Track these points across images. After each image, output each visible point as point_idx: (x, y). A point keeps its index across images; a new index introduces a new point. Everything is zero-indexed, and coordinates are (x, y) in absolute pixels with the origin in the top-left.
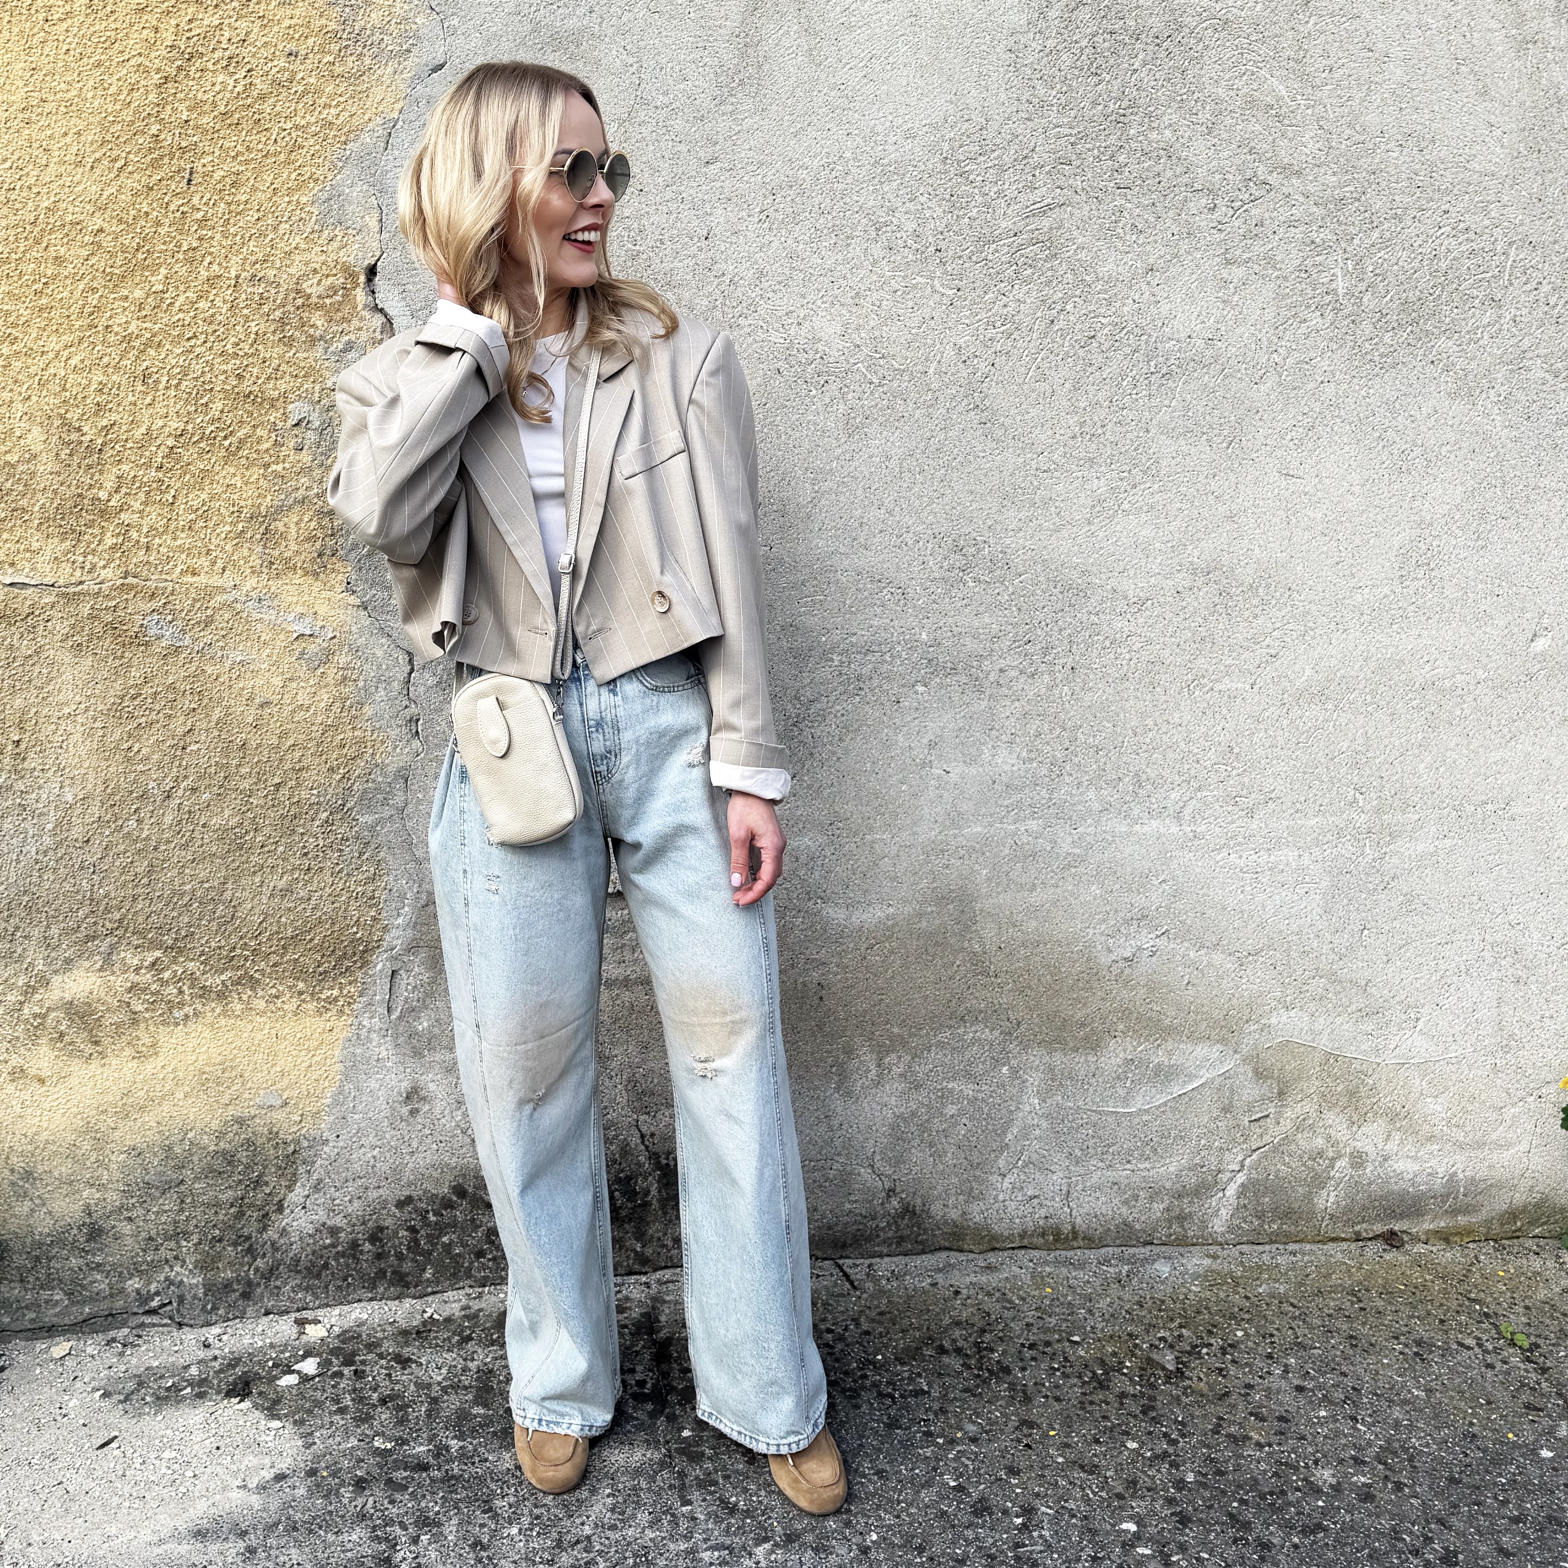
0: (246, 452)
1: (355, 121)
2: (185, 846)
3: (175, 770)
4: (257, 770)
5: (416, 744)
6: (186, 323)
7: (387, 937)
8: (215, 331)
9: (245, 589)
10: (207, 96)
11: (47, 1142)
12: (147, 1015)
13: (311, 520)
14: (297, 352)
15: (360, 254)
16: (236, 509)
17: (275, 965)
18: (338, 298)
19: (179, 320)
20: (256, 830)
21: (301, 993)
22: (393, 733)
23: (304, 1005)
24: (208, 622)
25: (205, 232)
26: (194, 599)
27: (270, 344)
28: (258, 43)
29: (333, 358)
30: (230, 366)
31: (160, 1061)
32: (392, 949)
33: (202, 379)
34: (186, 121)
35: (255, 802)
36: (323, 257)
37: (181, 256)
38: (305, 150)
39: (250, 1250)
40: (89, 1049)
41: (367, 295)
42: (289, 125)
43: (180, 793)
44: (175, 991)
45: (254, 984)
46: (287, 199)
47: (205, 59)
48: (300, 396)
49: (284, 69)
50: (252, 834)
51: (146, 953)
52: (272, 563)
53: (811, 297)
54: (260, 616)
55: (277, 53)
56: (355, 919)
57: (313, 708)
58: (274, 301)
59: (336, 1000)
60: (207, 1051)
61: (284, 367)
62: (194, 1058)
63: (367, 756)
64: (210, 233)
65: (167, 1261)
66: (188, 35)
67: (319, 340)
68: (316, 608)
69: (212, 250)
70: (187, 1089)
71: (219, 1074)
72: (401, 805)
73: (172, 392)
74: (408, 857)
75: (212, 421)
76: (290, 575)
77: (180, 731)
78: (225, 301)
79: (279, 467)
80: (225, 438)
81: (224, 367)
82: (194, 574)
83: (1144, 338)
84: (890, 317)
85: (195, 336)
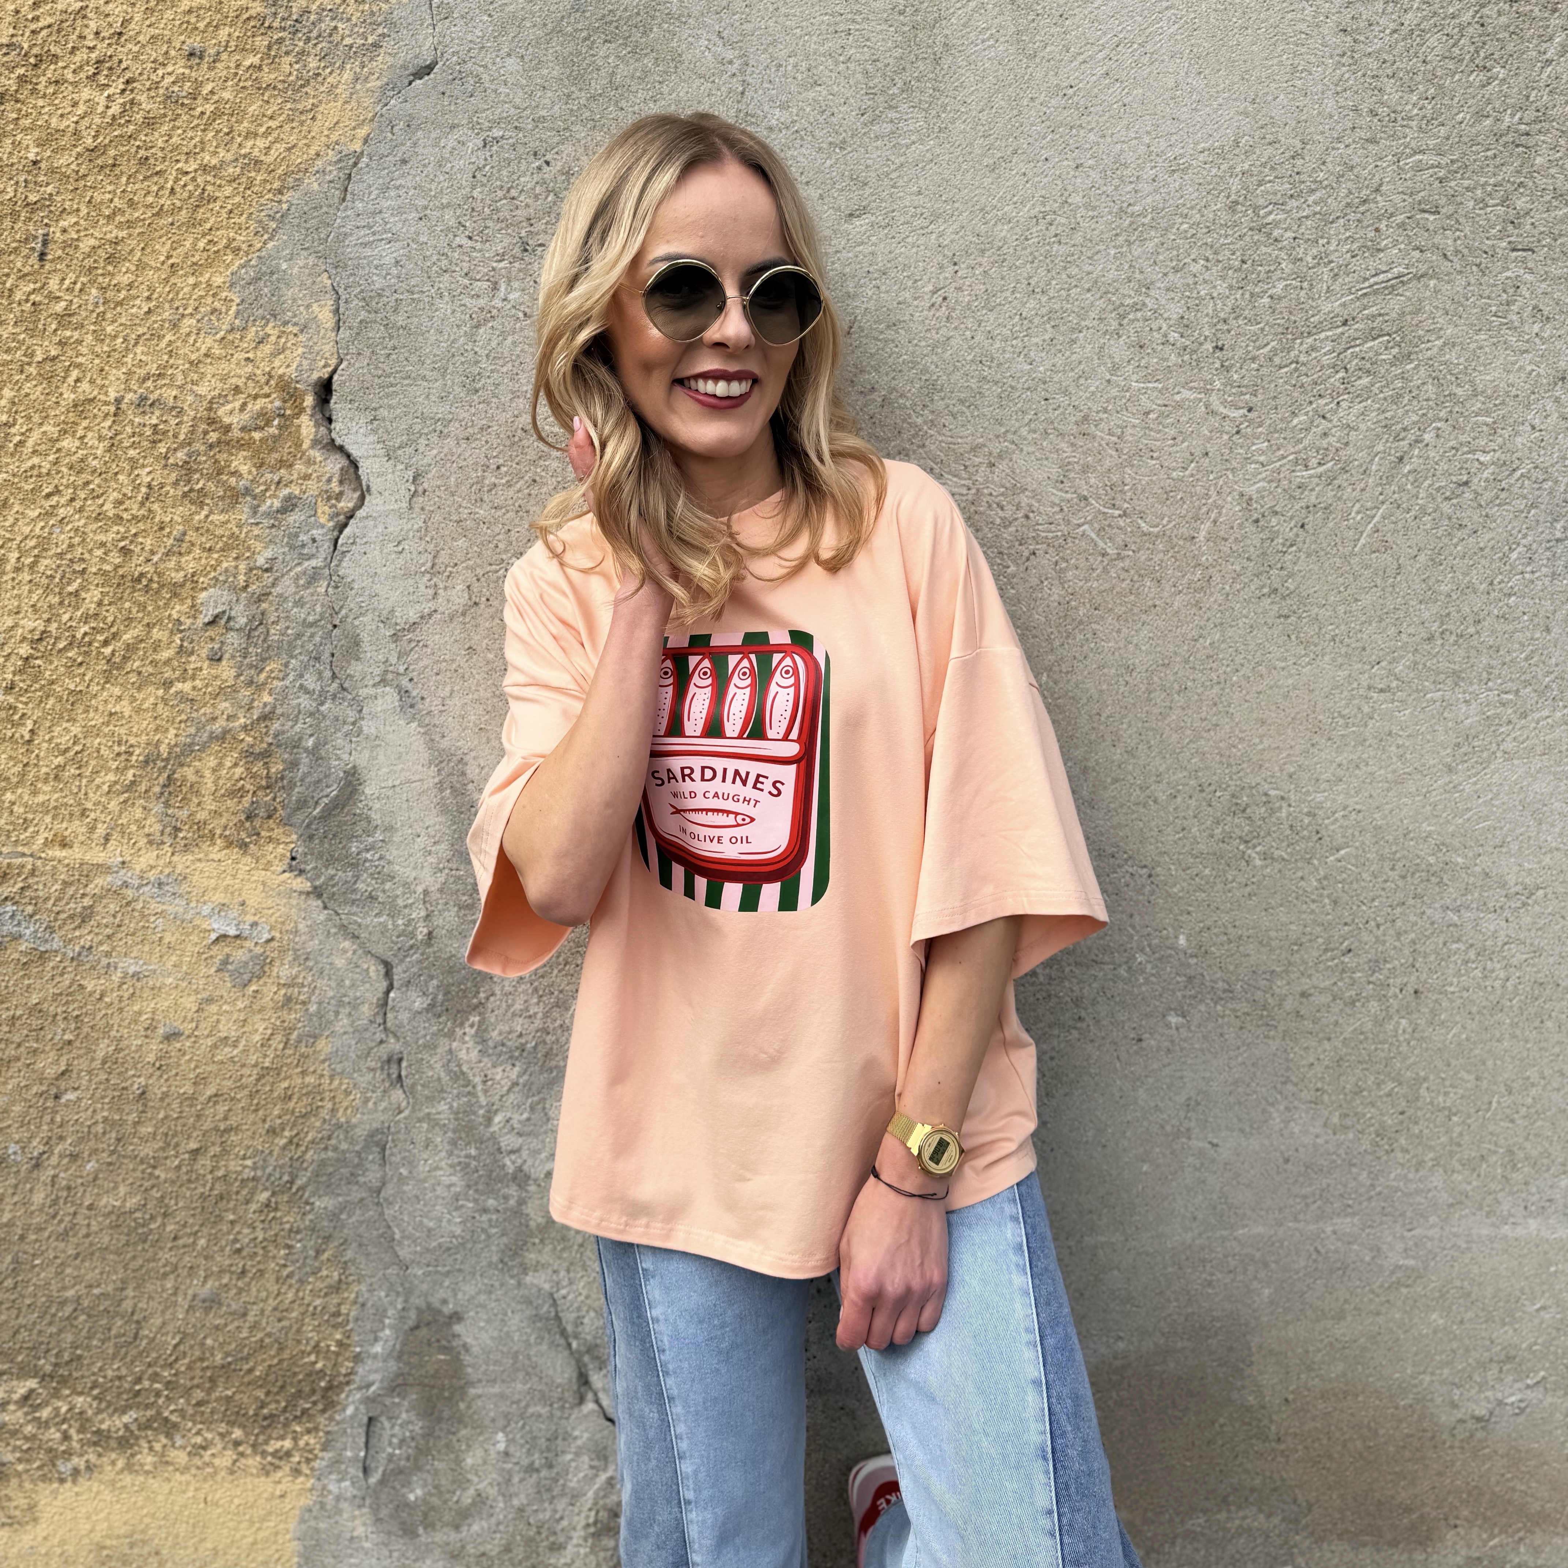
0: (137, 664)
2: (64, 1236)
3: (45, 1127)
4: (164, 1129)
5: (398, 1095)
6: (44, 471)
7: (361, 1370)
8: (88, 483)
9: (138, 868)
10: (65, 123)
12: (20, 1468)
13: (236, 765)
14: (211, 512)
15: (305, 363)
16: (123, 748)
17: (199, 1404)
18: (273, 431)
19: (32, 467)
20: (165, 1215)
21: (237, 1443)
22: (364, 1080)
23: (243, 1461)
24: (86, 916)
25: (68, 333)
26: (64, 882)
27: (169, 501)
28: (141, 38)
29: (269, 522)
30: (111, 536)
31: (41, 1530)
32: (368, 1386)
33: (69, 556)
34: (35, 163)
35: (163, 1176)
36: (249, 369)
37: (32, 370)
38: (219, 204)
41: (317, 425)
42: (192, 166)
43: (54, 1160)
44: (58, 1435)
45: (169, 1428)
46: (191, 280)
47: (60, 64)
48: (216, 579)
49: (183, 79)
50: (160, 1220)
51: (15, 1383)
52: (177, 829)
53: (1013, 422)
54: (161, 908)
55: (173, 53)
56: (312, 1343)
57: (243, 1042)
58: (175, 436)
59: (288, 1454)
60: (107, 1519)
61: (192, 536)
62: (88, 1527)
63: (324, 1114)
64: (76, 335)
66: (33, 26)
67: (244, 495)
68: (244, 896)
69: (80, 360)
71: (126, 1550)
72: (376, 1184)
73: (26, 576)
74: (387, 1258)
75: (86, 618)
76: (205, 847)
77: (51, 1072)
78: (100, 438)
79: (186, 687)
80: (106, 643)
81: (102, 537)
82: (64, 845)
83: (1546, 486)
84: (1139, 453)
85: (57, 491)
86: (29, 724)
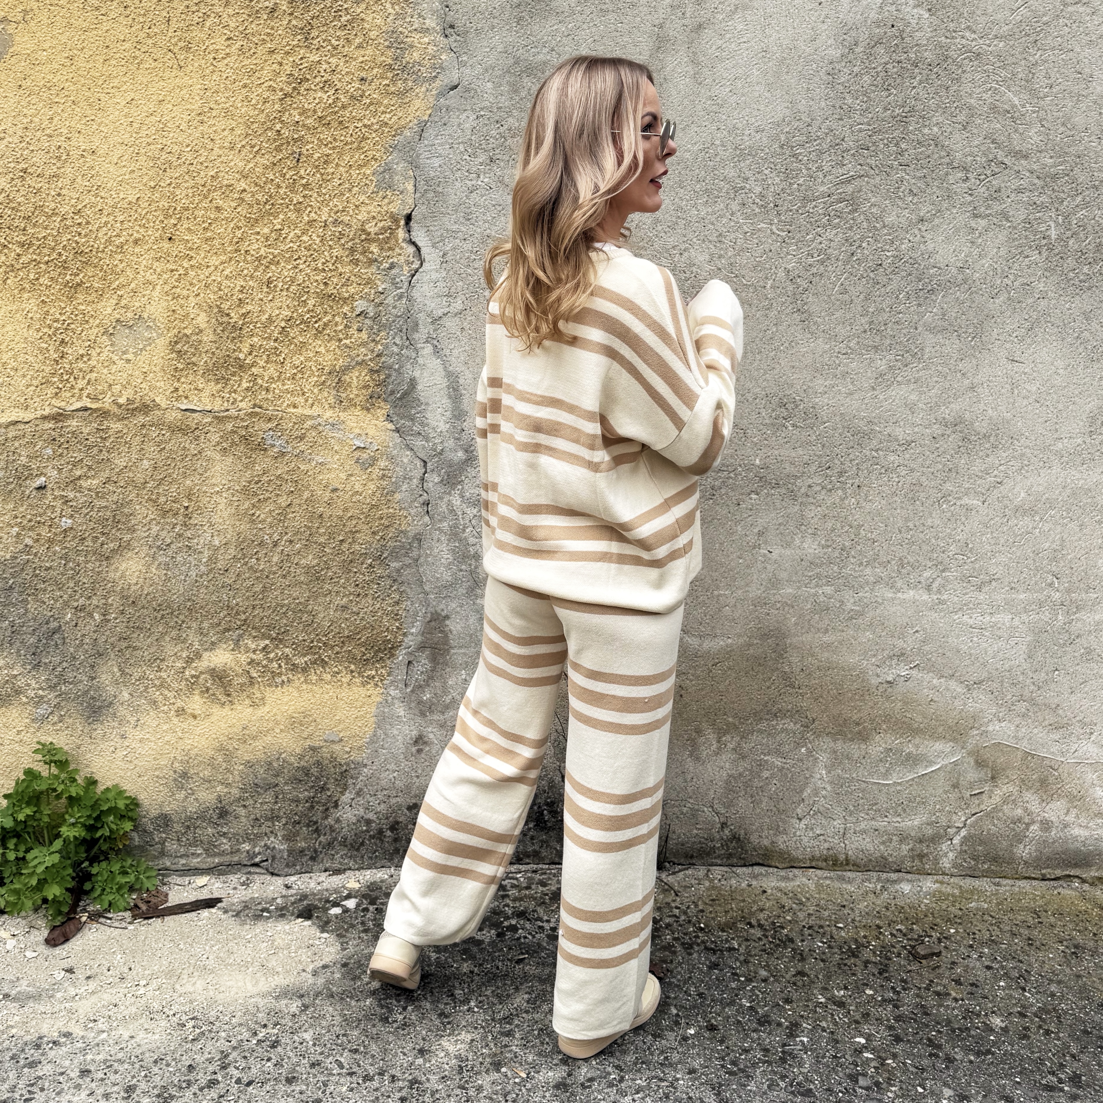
0: (328, 331)
1: (403, 122)
3: (280, 528)
4: (329, 531)
5: (427, 519)
6: (294, 249)
7: (406, 640)
8: (312, 255)
9: (325, 418)
10: (310, 106)
11: (197, 755)
12: (259, 680)
13: (366, 375)
14: (361, 268)
15: (401, 207)
16: (321, 367)
17: (337, 653)
18: (387, 235)
19: (290, 248)
20: (328, 568)
21: (352, 672)
22: (413, 512)
23: (354, 679)
24: (302, 438)
25: (307, 192)
26: (294, 423)
27: (345, 263)
28: (342, 73)
29: (384, 273)
30: (320, 277)
31: (267, 709)
32: (409, 647)
33: (303, 285)
34: (297, 122)
35: (328, 551)
36: (379, 209)
37: (292, 207)
38: (370, 140)
39: (317, 831)
40: (223, 698)
41: (405, 233)
42: (360, 125)
43: (283, 543)
44: (277, 665)
45: (324, 664)
46: (357, 172)
47: (310, 82)
48: (362, 297)
49: (359, 89)
50: (325, 571)
51: (260, 641)
52: (341, 402)
53: (690, 236)
54: (333, 435)
55: (354, 79)
56: (386, 627)
57: (364, 494)
58: (348, 236)
59: (373, 677)
60: (295, 704)
61: (353, 278)
62: (286, 708)
63: (396, 525)
64: (310, 193)
65: (266, 834)
66: (300, 67)
67: (375, 262)
68: (367, 431)
69: (311, 204)
70: (282, 727)
71: (302, 719)
72: (416, 557)
73: (285, 293)
74: (420, 590)
75: (309, 311)
76: (352, 409)
77: (284, 504)
78: (318, 236)
79: (348, 342)
80: (316, 322)
81: (317, 278)
82: (295, 407)
83: (916, 266)
84: (742, 250)
85: (299, 258)
86: (283, 355)
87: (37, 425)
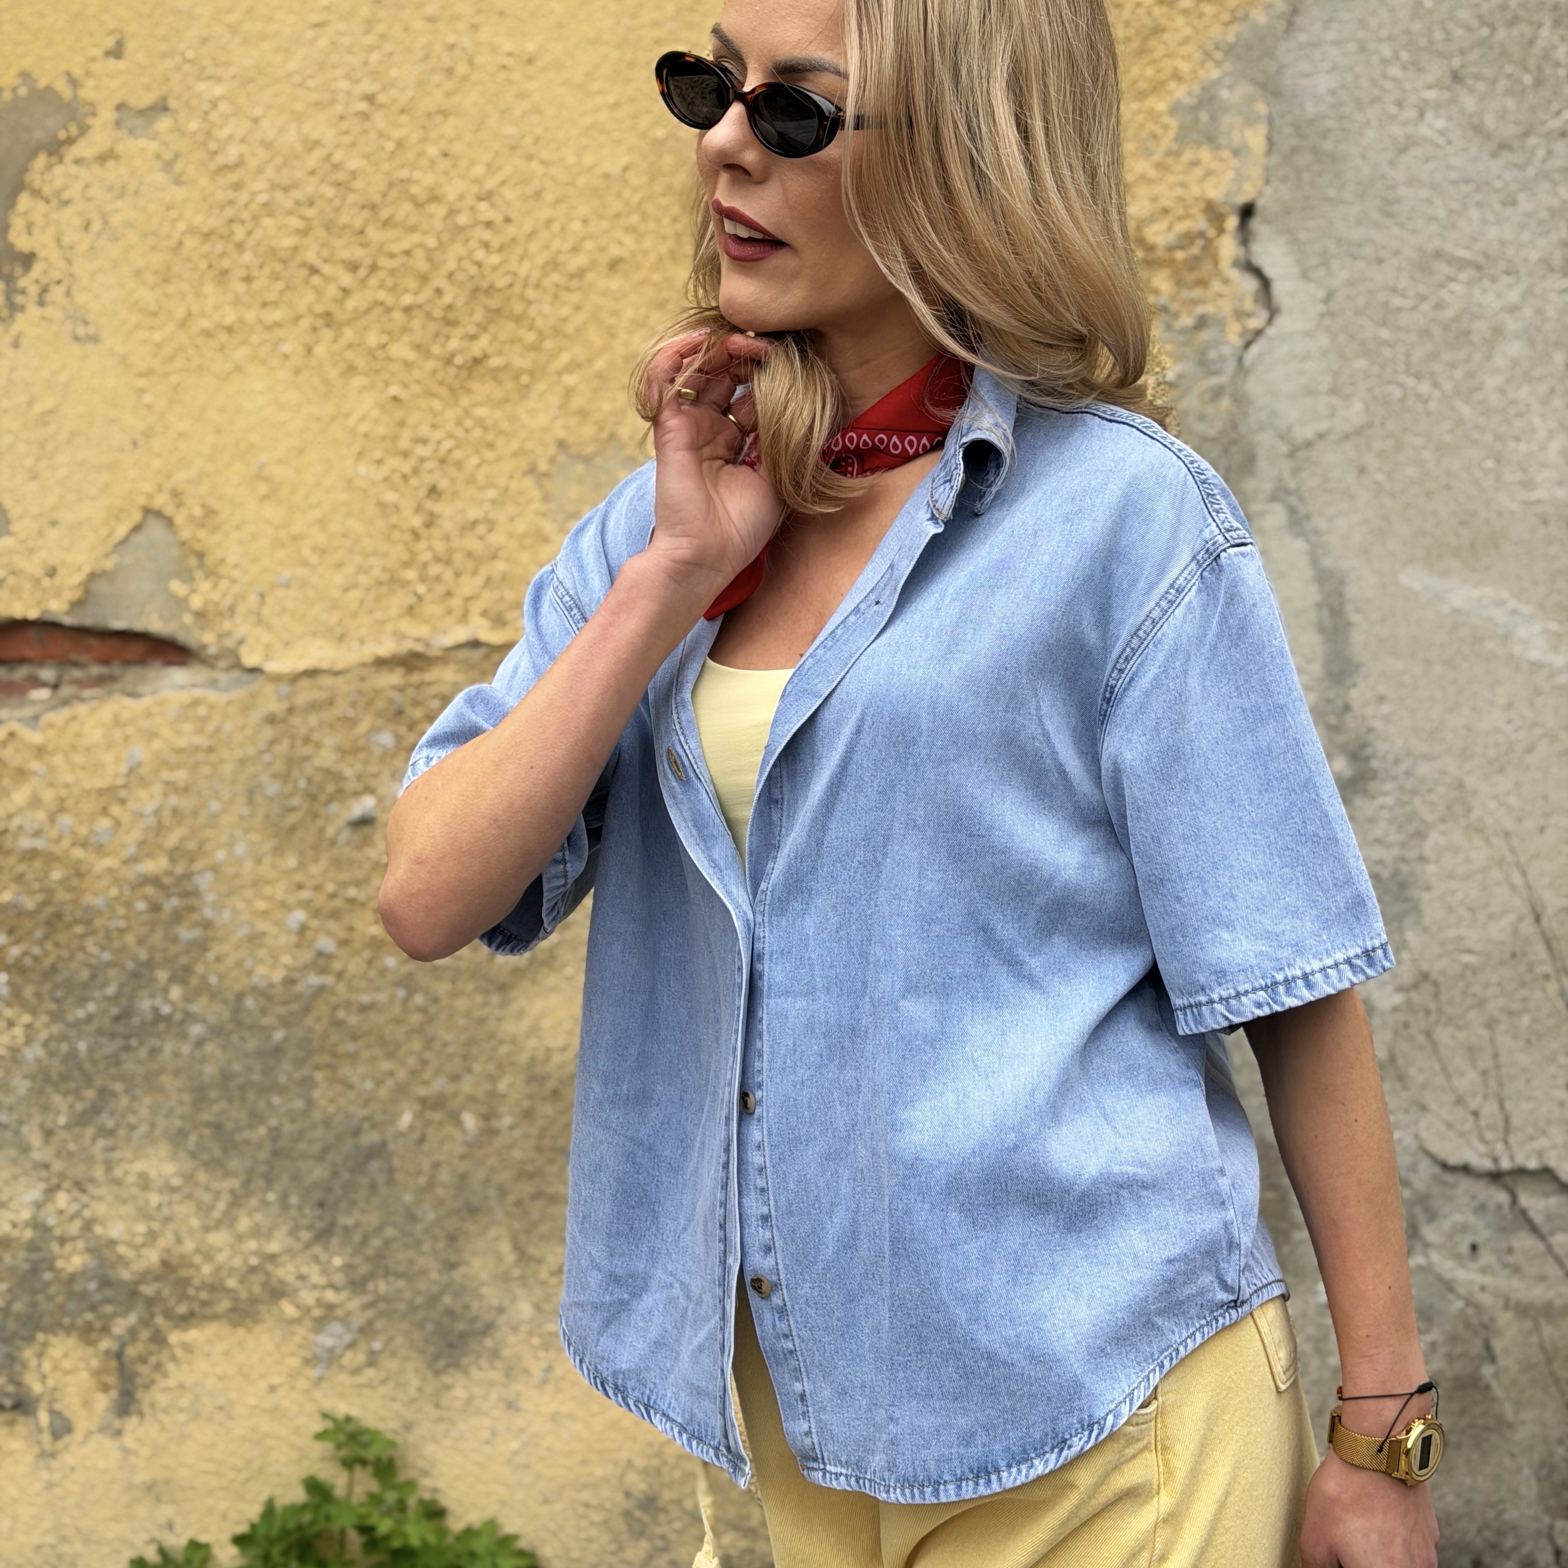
15: (1231, 188)
18: (1194, 251)
29: (1181, 339)
41: (1237, 245)
46: (1134, 106)
87: (363, 679)
